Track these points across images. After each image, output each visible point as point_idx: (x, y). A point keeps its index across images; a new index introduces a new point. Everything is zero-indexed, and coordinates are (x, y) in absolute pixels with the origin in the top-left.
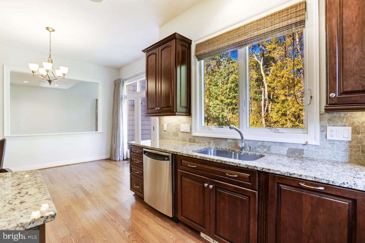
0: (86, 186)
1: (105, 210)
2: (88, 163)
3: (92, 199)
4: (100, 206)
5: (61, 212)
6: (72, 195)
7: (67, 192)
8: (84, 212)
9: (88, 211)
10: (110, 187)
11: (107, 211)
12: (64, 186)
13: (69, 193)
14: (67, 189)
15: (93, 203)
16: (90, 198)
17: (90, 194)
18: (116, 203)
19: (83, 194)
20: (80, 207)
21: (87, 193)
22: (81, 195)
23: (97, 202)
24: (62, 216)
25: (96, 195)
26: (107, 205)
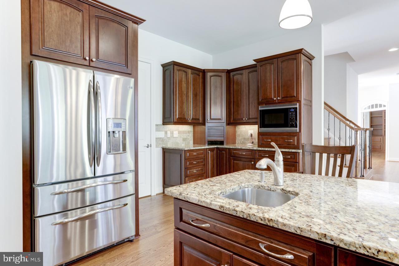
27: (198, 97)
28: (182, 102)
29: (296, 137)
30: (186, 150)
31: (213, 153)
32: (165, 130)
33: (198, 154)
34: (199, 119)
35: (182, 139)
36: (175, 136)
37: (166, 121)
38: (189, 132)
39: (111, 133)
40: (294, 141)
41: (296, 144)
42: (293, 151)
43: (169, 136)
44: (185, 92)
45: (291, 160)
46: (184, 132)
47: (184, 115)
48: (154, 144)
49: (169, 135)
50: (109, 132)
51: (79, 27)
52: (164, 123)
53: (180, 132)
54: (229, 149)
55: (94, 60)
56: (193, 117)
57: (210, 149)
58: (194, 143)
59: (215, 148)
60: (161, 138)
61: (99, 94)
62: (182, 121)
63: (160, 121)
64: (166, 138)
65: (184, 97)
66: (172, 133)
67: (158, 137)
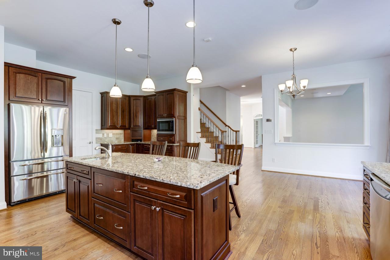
0: (322, 202)
1: (319, 232)
2: (347, 181)
3: (315, 215)
4: (318, 225)
5: (283, 212)
6: (303, 204)
7: (301, 200)
8: (299, 222)
9: (302, 223)
10: (347, 214)
11: (320, 233)
12: (303, 194)
13: (302, 201)
14: (303, 198)
15: (313, 220)
16: (315, 214)
17: (318, 210)
18: (337, 232)
19: (312, 208)
20: (300, 217)
21: (316, 208)
22: (311, 207)
23: (319, 221)
24: (282, 215)
25: (323, 214)
26: (326, 229)
27: (125, 112)
28: (113, 116)
29: (173, 137)
30: (113, 145)
31: (134, 147)
32: (103, 133)
33: (122, 147)
34: (126, 126)
35: (115, 138)
36: (110, 136)
37: (103, 127)
38: (120, 134)
39: (54, 137)
40: (172, 139)
41: (173, 141)
42: (171, 144)
43: (106, 137)
44: (115, 110)
45: (170, 150)
46: (117, 134)
47: (114, 123)
48: (94, 141)
49: (105, 135)
50: (53, 136)
51: (36, 85)
52: (102, 129)
53: (113, 134)
54: (143, 144)
55: (44, 100)
56: (121, 125)
57: (131, 144)
58: (124, 141)
59: (135, 143)
60: (99, 138)
61: (46, 118)
62: (113, 127)
63: (99, 127)
64: (103, 138)
65: (115, 114)
66: (108, 134)
67: (97, 137)
